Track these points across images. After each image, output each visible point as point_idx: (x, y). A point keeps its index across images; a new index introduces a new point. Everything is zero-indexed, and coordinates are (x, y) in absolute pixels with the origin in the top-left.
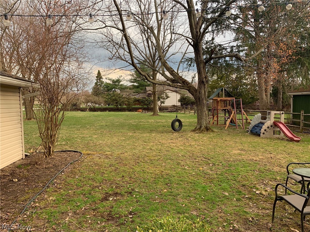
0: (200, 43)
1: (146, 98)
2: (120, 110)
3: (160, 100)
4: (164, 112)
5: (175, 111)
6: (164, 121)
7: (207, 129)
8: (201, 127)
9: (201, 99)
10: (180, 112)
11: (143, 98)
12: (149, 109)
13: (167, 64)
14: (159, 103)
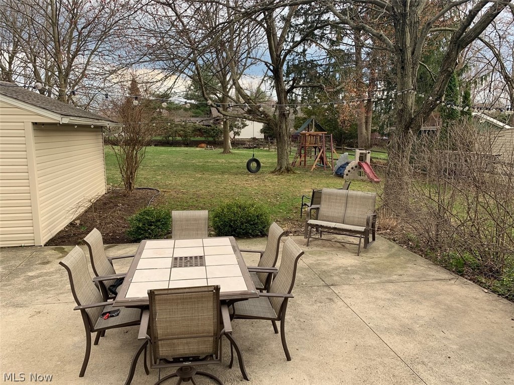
0: (280, 69)
1: (211, 126)
2: (172, 144)
3: (232, 129)
4: (239, 148)
5: (255, 147)
6: (238, 161)
7: (288, 170)
8: (281, 168)
9: (281, 135)
10: (262, 148)
11: (206, 126)
12: (215, 144)
13: (242, 91)
14: (231, 134)
